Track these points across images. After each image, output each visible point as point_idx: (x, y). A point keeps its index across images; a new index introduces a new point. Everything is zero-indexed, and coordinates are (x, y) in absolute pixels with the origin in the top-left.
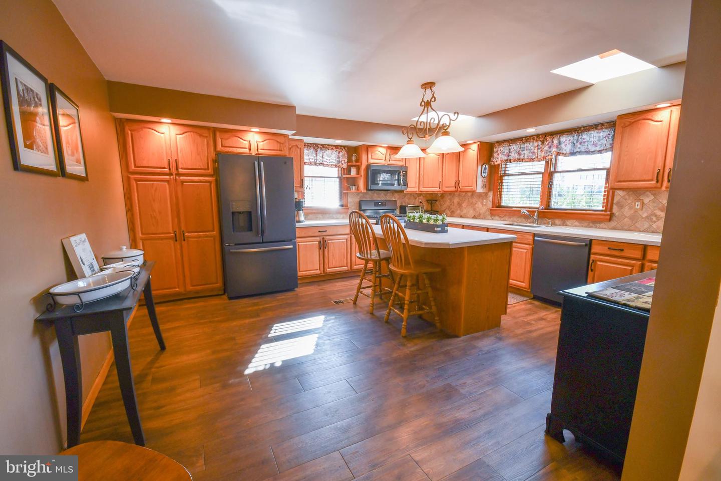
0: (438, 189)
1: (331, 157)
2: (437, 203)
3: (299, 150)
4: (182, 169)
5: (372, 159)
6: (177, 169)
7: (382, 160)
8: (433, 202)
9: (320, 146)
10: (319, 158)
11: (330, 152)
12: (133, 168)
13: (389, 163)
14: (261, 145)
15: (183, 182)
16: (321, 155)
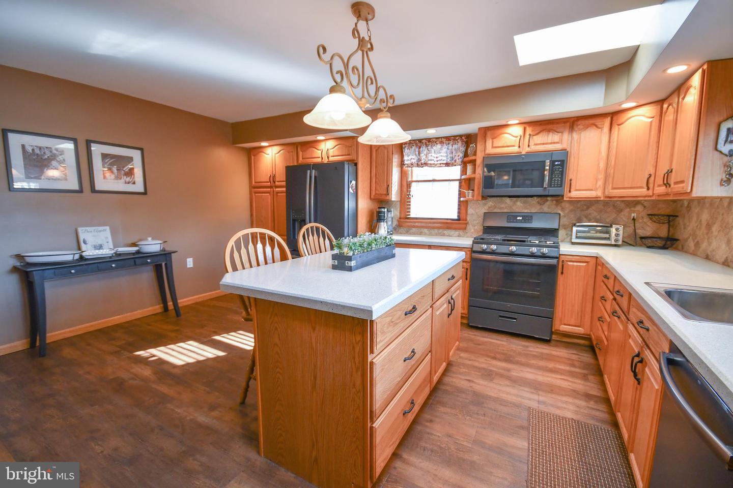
0: (644, 191)
1: (440, 153)
2: (678, 219)
3: (386, 151)
4: (278, 182)
5: (493, 147)
6: (275, 182)
7: (514, 146)
8: (671, 218)
10: (423, 157)
11: (439, 146)
12: (254, 183)
13: (528, 149)
14: (331, 153)
15: (278, 193)
16: (425, 153)
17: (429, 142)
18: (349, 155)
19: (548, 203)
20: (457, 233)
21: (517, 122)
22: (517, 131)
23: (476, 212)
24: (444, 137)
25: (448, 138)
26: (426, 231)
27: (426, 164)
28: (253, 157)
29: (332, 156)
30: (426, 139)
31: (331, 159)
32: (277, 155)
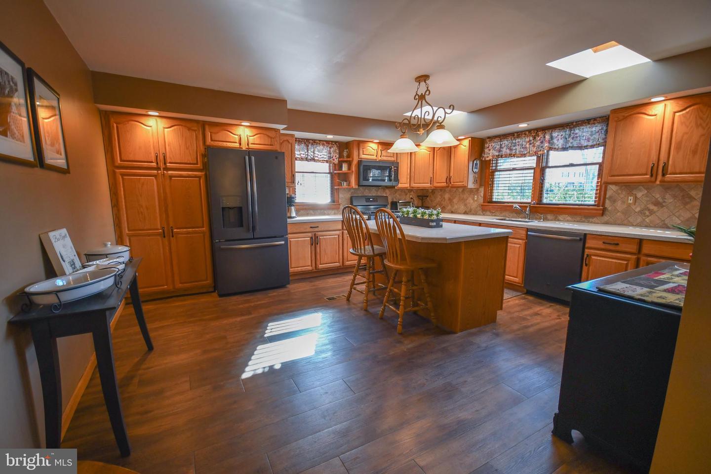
0: (429, 185)
1: (322, 152)
2: (428, 198)
3: (290, 145)
4: (170, 163)
5: (363, 154)
6: (165, 164)
7: (373, 155)
8: (424, 198)
9: (311, 141)
10: (310, 153)
11: (321, 147)
12: (119, 162)
13: (380, 158)
14: (251, 139)
15: (171, 177)
16: (312, 150)
17: (315, 142)
18: (271, 145)
19: (380, 190)
20: (333, 212)
21: (378, 141)
22: (374, 146)
23: (344, 197)
24: (325, 141)
25: (328, 142)
26: (311, 212)
27: (313, 160)
28: (115, 125)
29: (252, 144)
30: (312, 140)
31: (251, 146)
32: (166, 130)
